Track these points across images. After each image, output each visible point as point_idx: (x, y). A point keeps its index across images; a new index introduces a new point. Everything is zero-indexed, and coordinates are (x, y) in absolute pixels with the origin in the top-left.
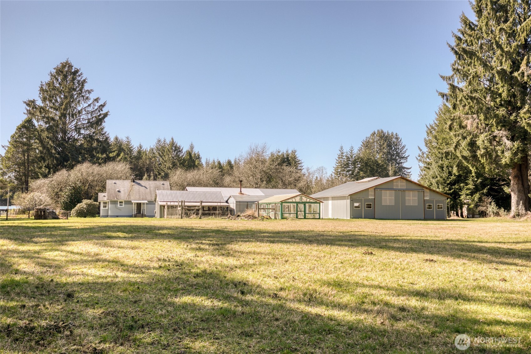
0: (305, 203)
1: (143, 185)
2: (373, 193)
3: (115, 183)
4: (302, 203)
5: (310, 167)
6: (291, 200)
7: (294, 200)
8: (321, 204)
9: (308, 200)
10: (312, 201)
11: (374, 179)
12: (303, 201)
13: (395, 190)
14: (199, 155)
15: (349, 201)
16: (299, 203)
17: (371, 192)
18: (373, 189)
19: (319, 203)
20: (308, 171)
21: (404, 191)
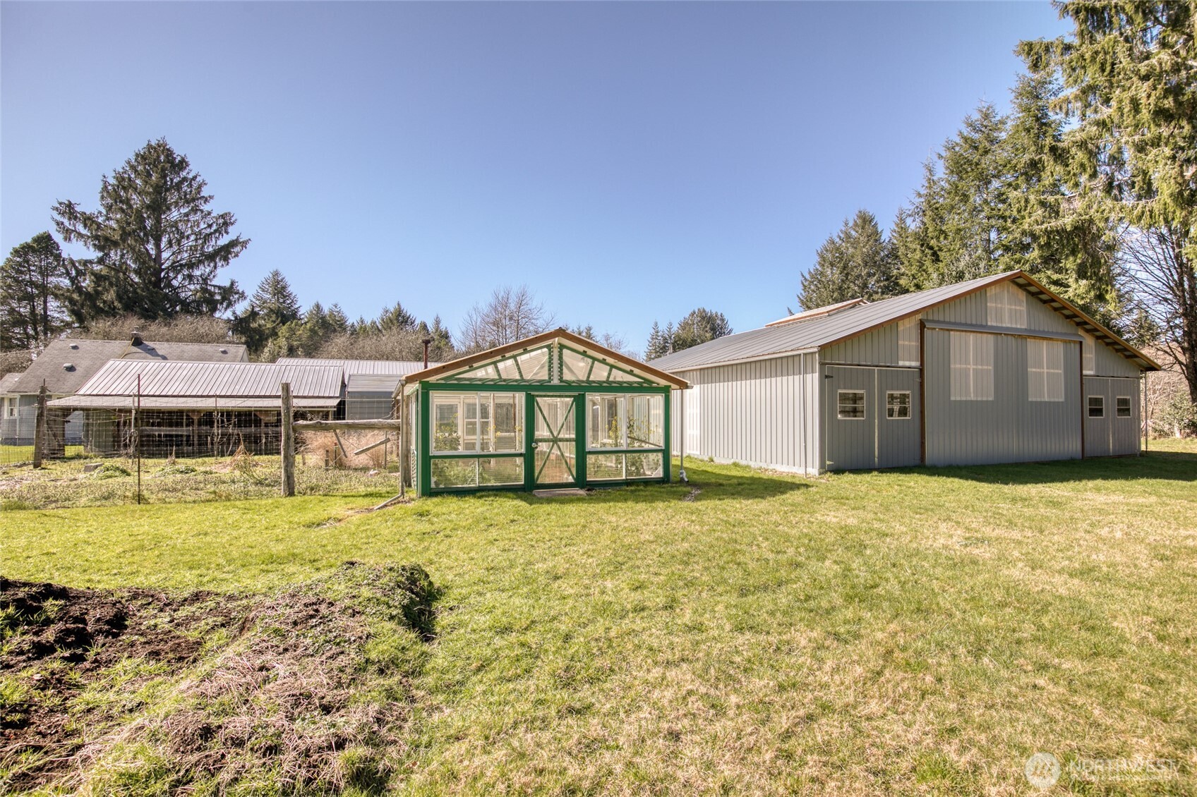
0: (579, 392)
1: (160, 352)
2: (915, 344)
3: (75, 348)
4: (565, 388)
5: (611, 333)
6: (485, 372)
7: (507, 368)
8: (675, 394)
9: (601, 373)
10: (618, 376)
11: (838, 311)
12: (568, 376)
13: (997, 332)
14: (447, 333)
15: (813, 380)
16: (544, 387)
17: (908, 340)
18: (912, 324)
19: (666, 391)
20: (607, 340)
21: (1021, 336)
